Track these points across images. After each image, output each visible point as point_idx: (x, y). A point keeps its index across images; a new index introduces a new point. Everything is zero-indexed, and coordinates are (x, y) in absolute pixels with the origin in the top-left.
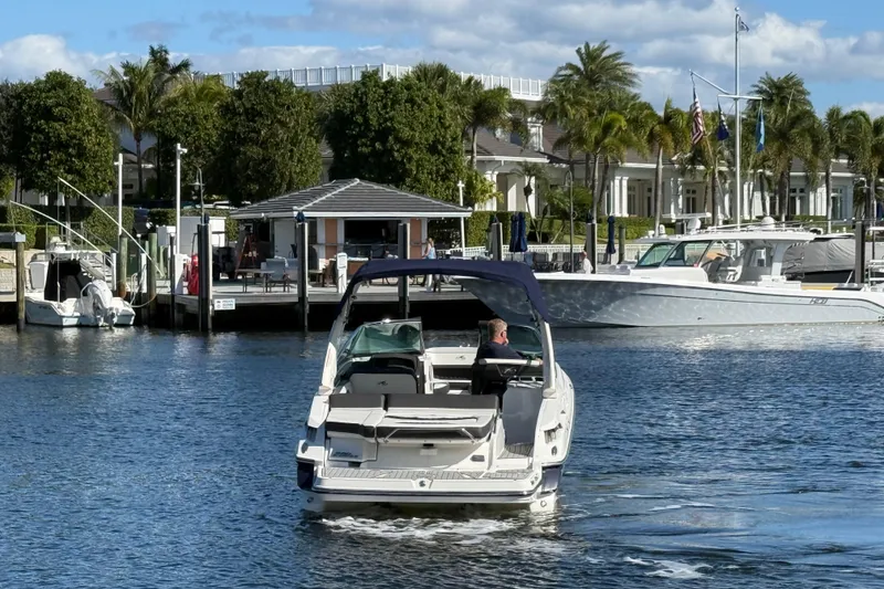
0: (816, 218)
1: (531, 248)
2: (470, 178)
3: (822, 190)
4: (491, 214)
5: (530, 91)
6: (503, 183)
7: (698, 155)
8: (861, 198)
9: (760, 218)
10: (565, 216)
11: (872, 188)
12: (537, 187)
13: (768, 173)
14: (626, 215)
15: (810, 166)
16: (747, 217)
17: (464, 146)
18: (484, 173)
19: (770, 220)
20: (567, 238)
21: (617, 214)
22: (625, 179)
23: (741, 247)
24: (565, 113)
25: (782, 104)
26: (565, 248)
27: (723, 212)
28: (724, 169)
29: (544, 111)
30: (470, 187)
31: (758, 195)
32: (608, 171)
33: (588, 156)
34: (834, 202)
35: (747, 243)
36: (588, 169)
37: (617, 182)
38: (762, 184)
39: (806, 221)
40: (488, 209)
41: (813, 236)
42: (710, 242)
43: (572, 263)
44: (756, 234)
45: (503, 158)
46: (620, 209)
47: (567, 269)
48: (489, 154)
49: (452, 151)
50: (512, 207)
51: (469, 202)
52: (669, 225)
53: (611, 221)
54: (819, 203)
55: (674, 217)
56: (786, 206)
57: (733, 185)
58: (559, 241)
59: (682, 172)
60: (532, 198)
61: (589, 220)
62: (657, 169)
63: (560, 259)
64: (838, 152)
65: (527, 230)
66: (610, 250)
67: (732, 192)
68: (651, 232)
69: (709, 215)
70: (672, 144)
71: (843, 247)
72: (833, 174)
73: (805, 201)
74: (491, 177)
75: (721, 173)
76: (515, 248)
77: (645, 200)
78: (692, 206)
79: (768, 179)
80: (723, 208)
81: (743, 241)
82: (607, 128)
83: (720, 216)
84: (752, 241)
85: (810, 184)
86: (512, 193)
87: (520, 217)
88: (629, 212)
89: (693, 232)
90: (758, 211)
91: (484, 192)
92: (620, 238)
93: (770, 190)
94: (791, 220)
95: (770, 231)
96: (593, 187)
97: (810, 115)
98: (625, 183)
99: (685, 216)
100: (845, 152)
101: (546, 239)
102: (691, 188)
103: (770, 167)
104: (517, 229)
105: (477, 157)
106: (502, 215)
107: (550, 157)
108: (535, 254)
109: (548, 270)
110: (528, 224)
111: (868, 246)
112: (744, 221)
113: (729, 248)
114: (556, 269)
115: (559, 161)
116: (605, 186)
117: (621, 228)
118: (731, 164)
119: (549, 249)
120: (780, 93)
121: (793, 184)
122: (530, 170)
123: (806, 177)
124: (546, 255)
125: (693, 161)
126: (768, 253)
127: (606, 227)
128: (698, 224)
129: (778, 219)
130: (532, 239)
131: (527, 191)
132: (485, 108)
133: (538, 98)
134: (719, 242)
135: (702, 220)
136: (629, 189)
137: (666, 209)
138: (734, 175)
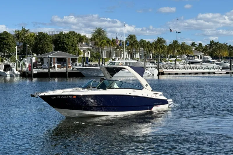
0: (137, 58)
1: (89, 63)
2: (78, 51)
3: (138, 54)
4: (82, 57)
5: (89, 36)
6: (84, 52)
7: (118, 47)
8: (145, 55)
9: (128, 58)
10: (95, 57)
11: (147, 53)
12: (90, 52)
13: (129, 51)
14: (105, 57)
15: (136, 49)
16: (126, 58)
17: (77, 45)
18: (81, 50)
19: (129, 58)
20: (95, 61)
21: (104, 57)
22: (105, 51)
23: (125, 63)
24: (95, 40)
25: (132, 39)
26: (95, 63)
27: (122, 57)
28: (122, 50)
29: (91, 39)
30: (78, 52)
31: (128, 54)
32: (102, 50)
33: (99, 47)
34: (140, 56)
35: (126, 62)
36: (99, 50)
37: (104, 52)
38: (128, 52)
39: (135, 59)
40: (82, 56)
41: (137, 61)
42: (119, 62)
43: (96, 66)
44: (127, 61)
45: (84, 48)
46: (104, 56)
47: (95, 67)
48: (82, 47)
49: (75, 46)
50: (86, 56)
51: (78, 55)
52: (113, 59)
53: (103, 58)
54: (138, 56)
55: (113, 58)
56: (132, 56)
57: (123, 52)
58: (94, 62)
59: (115, 50)
60: (89, 54)
61: (99, 58)
62: (111, 50)
63: (94, 65)
64: (141, 47)
65: (88, 60)
66: (103, 63)
67: (123, 54)
68: (109, 60)
69: (119, 58)
70: (113, 45)
71: (142, 63)
72: (140, 51)
73: (136, 55)
74: (82, 51)
75: (121, 50)
76: (86, 63)
77: (109, 55)
78: (116, 56)
79: (129, 52)
80: (122, 56)
81: (125, 62)
82: (102, 43)
83: (121, 58)
84: (127, 62)
85: (136, 52)
86: (86, 53)
87: (87, 57)
88: (106, 57)
89: (117, 60)
90: (128, 57)
91: (81, 53)
92: (104, 61)
93: (130, 53)
94: (133, 59)
95: (130, 60)
96: (100, 53)
97: (137, 41)
98: (105, 52)
99: (115, 58)
100: (142, 47)
101: (92, 61)
102: (116, 53)
103: (130, 50)
104: (86, 60)
105: (80, 47)
106: (84, 57)
107: (92, 47)
108: (90, 64)
109: (92, 67)
110: (88, 59)
111: (146, 63)
112: (125, 59)
113: (123, 63)
114: (93, 67)
115: (94, 48)
116: (102, 52)
117: (104, 60)
118: (123, 49)
119: (92, 63)
120: (131, 37)
121: (134, 52)
122: (89, 50)
123: (136, 51)
124: (91, 64)
125: (117, 48)
126: (129, 64)
127: (102, 59)
128: (117, 59)
129: (131, 58)
130: (89, 61)
131: (88, 53)
132: (81, 39)
133: (90, 37)
134: (121, 62)
135: (118, 59)
136: (106, 53)
137: (112, 57)
138: (124, 51)
